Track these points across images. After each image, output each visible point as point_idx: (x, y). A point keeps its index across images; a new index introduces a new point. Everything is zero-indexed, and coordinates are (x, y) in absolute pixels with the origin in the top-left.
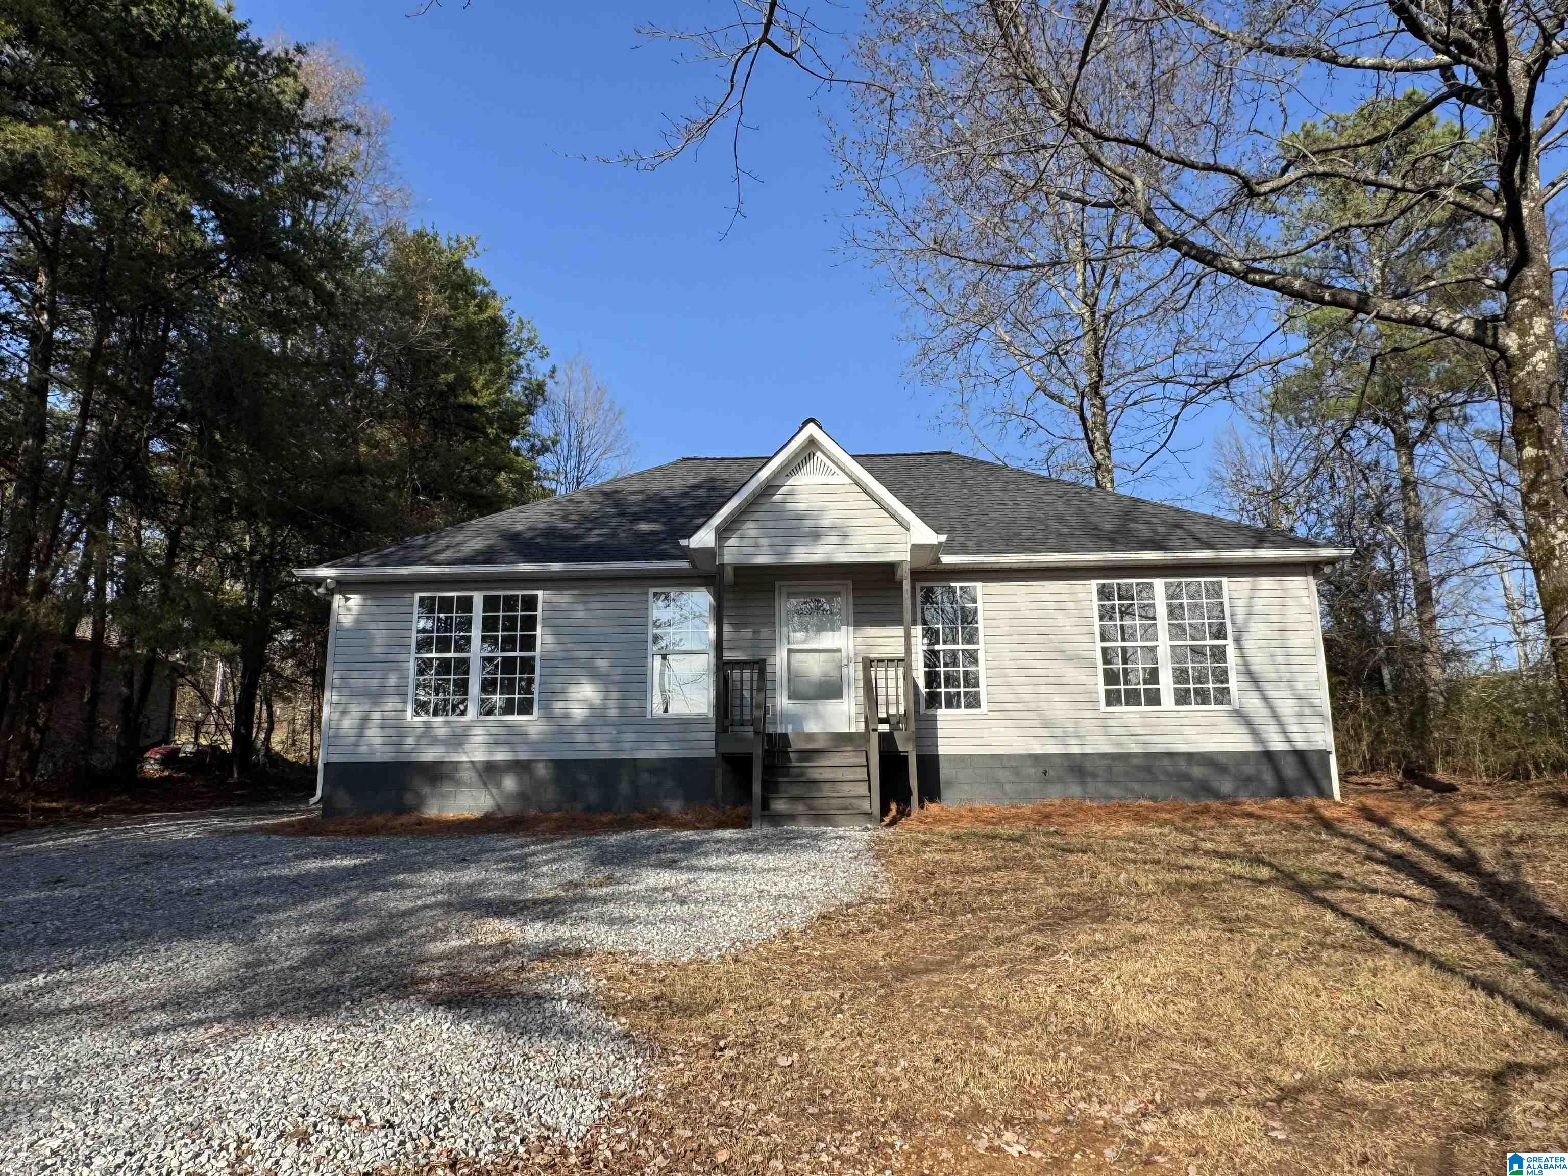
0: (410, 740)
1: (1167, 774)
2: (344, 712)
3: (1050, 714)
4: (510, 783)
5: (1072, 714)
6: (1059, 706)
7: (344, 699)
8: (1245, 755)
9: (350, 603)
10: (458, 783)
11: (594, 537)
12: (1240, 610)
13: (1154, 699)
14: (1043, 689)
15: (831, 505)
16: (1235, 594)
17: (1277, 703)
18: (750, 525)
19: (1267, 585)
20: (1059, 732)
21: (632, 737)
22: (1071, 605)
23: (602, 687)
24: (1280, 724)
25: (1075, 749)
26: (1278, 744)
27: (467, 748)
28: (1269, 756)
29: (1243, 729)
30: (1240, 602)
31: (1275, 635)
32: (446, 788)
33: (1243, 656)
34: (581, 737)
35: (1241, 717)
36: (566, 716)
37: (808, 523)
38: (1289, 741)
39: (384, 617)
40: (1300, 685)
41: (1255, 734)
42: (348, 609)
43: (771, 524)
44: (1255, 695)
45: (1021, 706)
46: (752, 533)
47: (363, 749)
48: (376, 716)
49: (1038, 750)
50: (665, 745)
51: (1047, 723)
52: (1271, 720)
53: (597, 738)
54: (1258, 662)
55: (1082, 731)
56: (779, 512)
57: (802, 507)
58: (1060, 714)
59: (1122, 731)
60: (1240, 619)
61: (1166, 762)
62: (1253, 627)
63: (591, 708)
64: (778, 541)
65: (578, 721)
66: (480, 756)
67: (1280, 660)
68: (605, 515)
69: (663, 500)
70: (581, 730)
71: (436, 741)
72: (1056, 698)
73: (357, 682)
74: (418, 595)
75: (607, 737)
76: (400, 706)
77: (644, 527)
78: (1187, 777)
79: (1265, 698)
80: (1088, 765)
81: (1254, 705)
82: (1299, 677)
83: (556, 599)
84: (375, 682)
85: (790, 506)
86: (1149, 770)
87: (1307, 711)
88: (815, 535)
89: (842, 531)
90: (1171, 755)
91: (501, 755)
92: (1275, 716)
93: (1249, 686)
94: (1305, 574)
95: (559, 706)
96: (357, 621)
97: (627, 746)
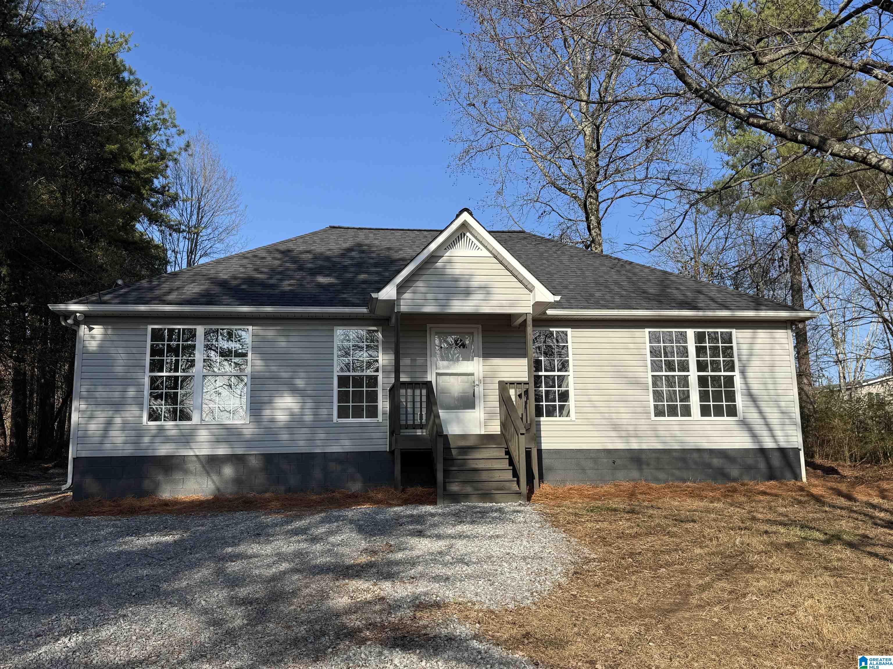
0: (146, 440)
1: (696, 463)
2: (91, 417)
3: (619, 422)
4: (228, 471)
5: (633, 422)
6: (624, 416)
7: (91, 408)
8: (747, 451)
9: (94, 332)
10: (186, 472)
11: (286, 285)
12: (745, 352)
13: (687, 412)
14: (613, 404)
15: (478, 272)
16: (741, 341)
17: (769, 416)
18: (420, 284)
19: (762, 334)
20: (624, 434)
21: (322, 436)
22: (632, 346)
23: (299, 399)
24: (770, 430)
25: (635, 446)
26: (769, 444)
27: (193, 445)
28: (763, 451)
29: (746, 434)
30: (745, 346)
31: (766, 369)
32: (178, 476)
33: (746, 384)
34: (285, 437)
35: (745, 424)
36: (272, 421)
37: (462, 284)
38: (776, 441)
39: (123, 344)
40: (783, 404)
41: (754, 436)
42: (93, 337)
43: (435, 284)
44: (753, 410)
45: (598, 416)
46: (423, 290)
47: (108, 446)
48: (118, 420)
49: (610, 447)
50: (347, 442)
51: (616, 427)
52: (764, 427)
53: (296, 437)
54: (756, 387)
55: (640, 433)
56: (441, 274)
57: (457, 272)
58: (625, 422)
59: (667, 434)
60: (744, 358)
61: (695, 455)
62: (753, 363)
63: (292, 415)
64: (441, 296)
65: (281, 424)
66: (205, 451)
67: (770, 386)
68: (288, 269)
69: (328, 259)
70: (284, 431)
71: (168, 440)
72: (622, 410)
73: (101, 393)
74: (150, 327)
75: (304, 437)
76: (137, 413)
77: (322, 280)
78: (709, 466)
79: (761, 413)
80: (644, 456)
81: (753, 416)
82: (782, 398)
83: (261, 333)
84: (117, 394)
85: (449, 271)
86: (684, 460)
87: (787, 421)
88: (467, 292)
89: (486, 289)
90: (699, 451)
91: (222, 451)
92: (767, 424)
93: (750, 404)
94: (786, 328)
95: (267, 412)
96: (100, 347)
97: (319, 443)
